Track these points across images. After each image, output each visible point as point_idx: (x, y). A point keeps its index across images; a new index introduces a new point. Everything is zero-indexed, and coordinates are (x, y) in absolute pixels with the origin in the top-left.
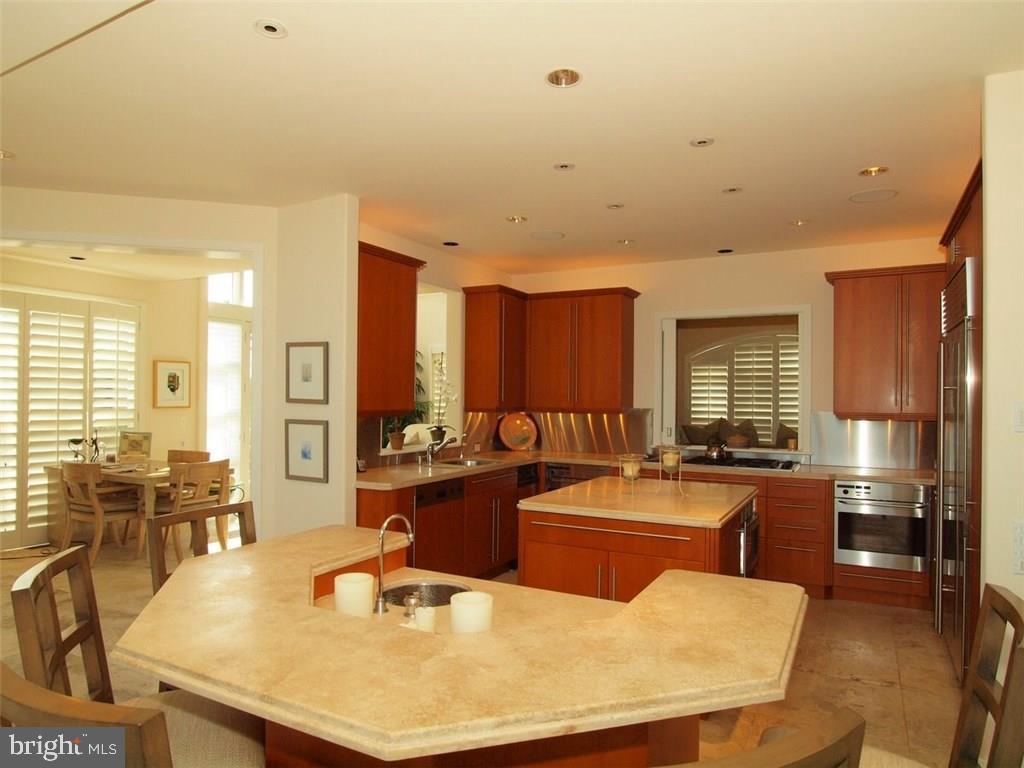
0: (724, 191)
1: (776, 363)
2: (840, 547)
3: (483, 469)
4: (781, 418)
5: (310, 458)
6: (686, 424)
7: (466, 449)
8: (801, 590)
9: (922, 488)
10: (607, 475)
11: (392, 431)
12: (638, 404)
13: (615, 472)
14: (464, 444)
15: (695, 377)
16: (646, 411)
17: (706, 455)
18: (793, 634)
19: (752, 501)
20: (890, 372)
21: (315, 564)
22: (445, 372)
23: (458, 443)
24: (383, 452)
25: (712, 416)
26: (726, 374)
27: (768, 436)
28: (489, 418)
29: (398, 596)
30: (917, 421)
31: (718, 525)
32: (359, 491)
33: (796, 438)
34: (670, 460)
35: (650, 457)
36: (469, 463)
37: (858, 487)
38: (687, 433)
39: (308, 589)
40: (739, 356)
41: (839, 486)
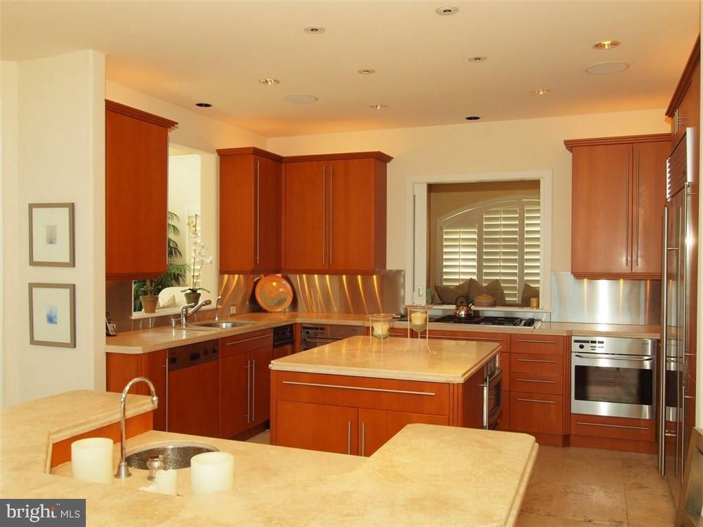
0: (470, 60)
1: (522, 226)
2: (576, 398)
3: (239, 330)
4: (526, 278)
5: (56, 323)
6: (438, 284)
7: (221, 312)
8: (533, 438)
9: (650, 342)
10: (360, 335)
11: (145, 293)
12: (391, 265)
13: (367, 331)
14: (219, 307)
15: (447, 240)
16: (399, 272)
17: (456, 313)
18: (521, 481)
19: (495, 357)
20: (622, 236)
21: (52, 431)
22: (199, 234)
23: (213, 305)
24: (136, 315)
25: (462, 277)
26: (476, 236)
27: (514, 295)
28: (246, 280)
29: (143, 460)
30: (646, 280)
31: (461, 380)
32: (109, 356)
33: (539, 297)
34: (418, 319)
35: (402, 316)
36: (224, 325)
37: (593, 342)
38: (438, 293)
39: (45, 457)
40: (487, 219)
41: (575, 341)
